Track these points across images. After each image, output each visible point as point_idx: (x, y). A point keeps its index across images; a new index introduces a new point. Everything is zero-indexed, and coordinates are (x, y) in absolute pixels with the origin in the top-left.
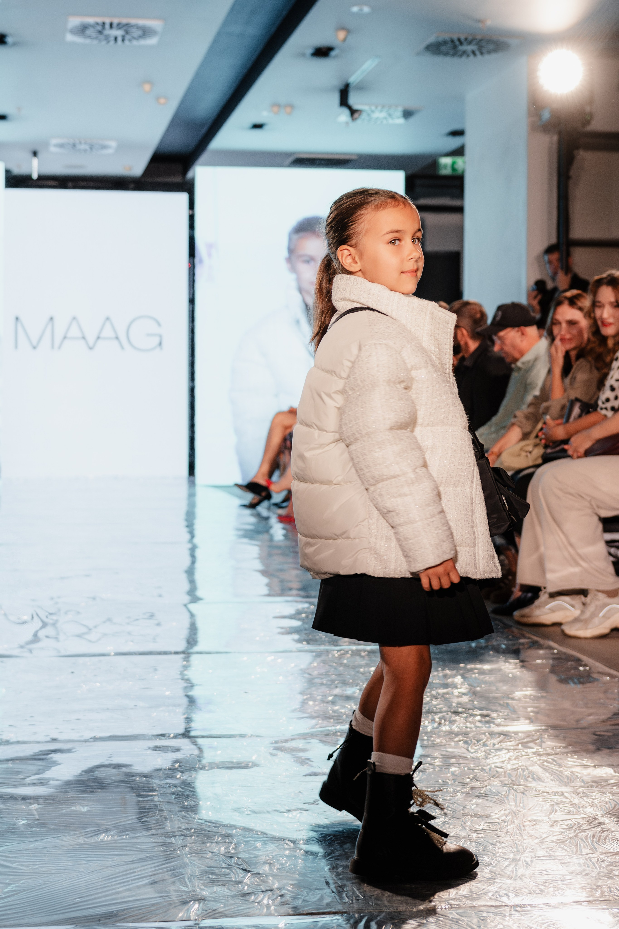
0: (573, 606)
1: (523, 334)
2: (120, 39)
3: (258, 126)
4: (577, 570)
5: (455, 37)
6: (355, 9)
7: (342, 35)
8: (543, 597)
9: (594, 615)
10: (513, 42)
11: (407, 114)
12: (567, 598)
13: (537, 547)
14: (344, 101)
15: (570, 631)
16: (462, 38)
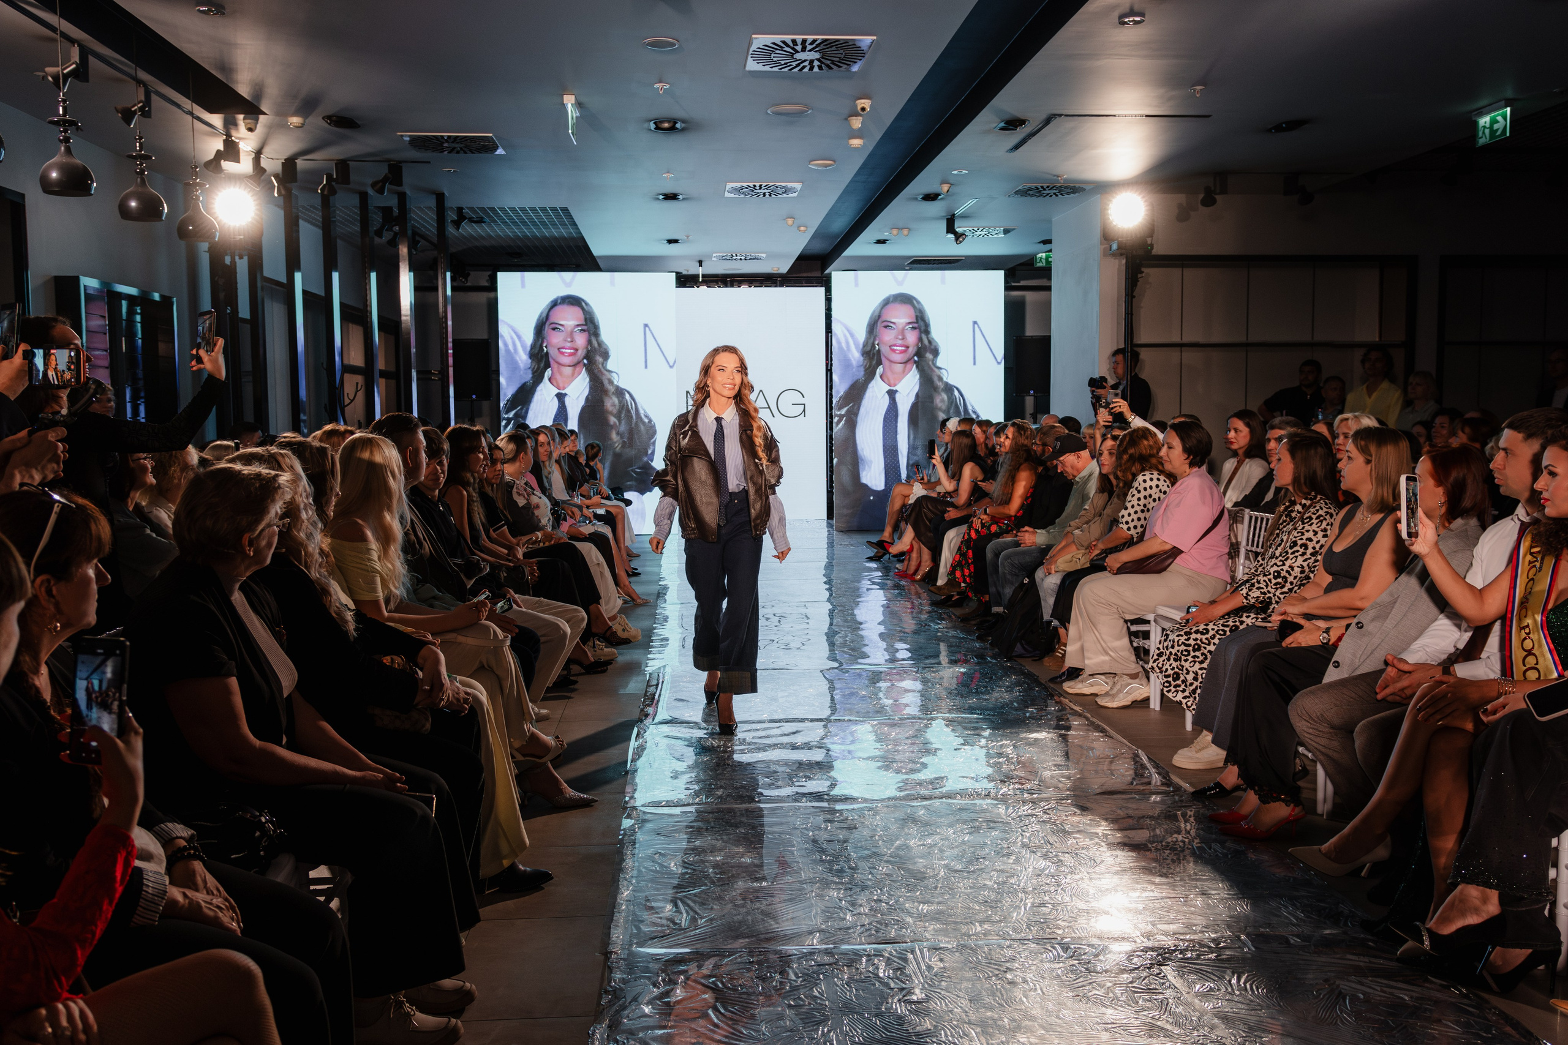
0: (1107, 683)
1: (1078, 457)
2: (767, 196)
3: (879, 242)
4: (1107, 658)
5: (1038, 186)
6: (955, 172)
7: (945, 187)
8: (1085, 675)
9: (1120, 691)
10: (1087, 187)
11: (1006, 232)
12: (1103, 677)
13: (1080, 638)
14: (950, 229)
15: (1102, 702)
16: (1045, 186)
